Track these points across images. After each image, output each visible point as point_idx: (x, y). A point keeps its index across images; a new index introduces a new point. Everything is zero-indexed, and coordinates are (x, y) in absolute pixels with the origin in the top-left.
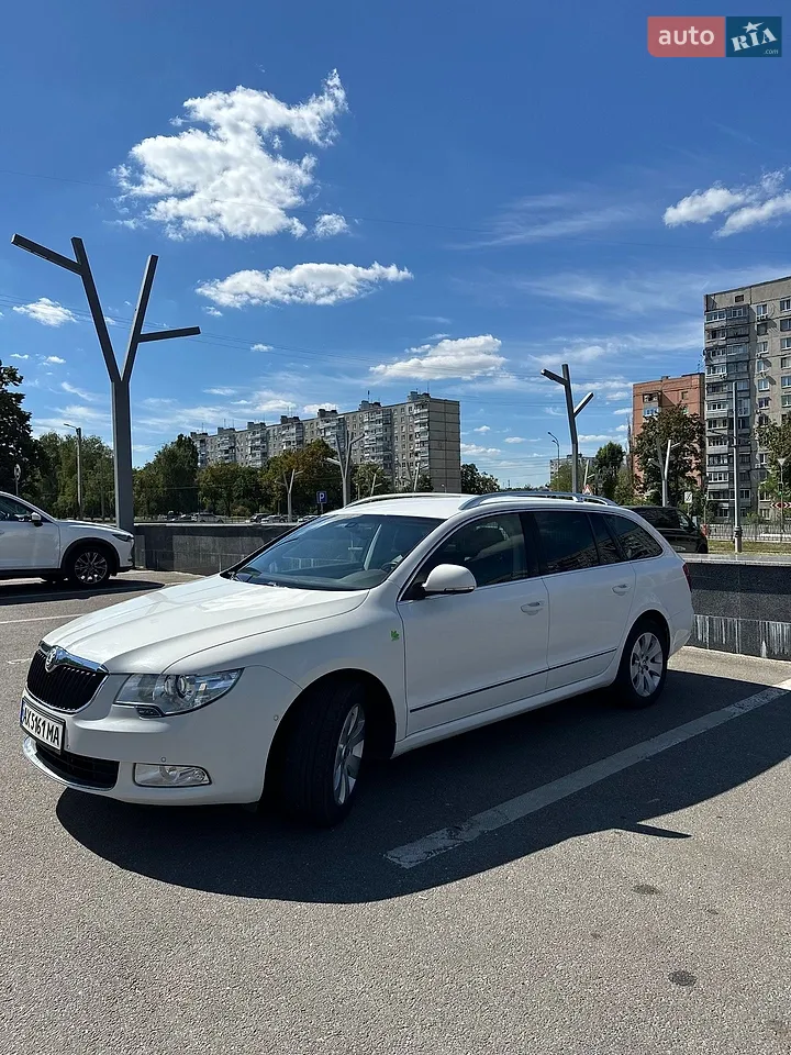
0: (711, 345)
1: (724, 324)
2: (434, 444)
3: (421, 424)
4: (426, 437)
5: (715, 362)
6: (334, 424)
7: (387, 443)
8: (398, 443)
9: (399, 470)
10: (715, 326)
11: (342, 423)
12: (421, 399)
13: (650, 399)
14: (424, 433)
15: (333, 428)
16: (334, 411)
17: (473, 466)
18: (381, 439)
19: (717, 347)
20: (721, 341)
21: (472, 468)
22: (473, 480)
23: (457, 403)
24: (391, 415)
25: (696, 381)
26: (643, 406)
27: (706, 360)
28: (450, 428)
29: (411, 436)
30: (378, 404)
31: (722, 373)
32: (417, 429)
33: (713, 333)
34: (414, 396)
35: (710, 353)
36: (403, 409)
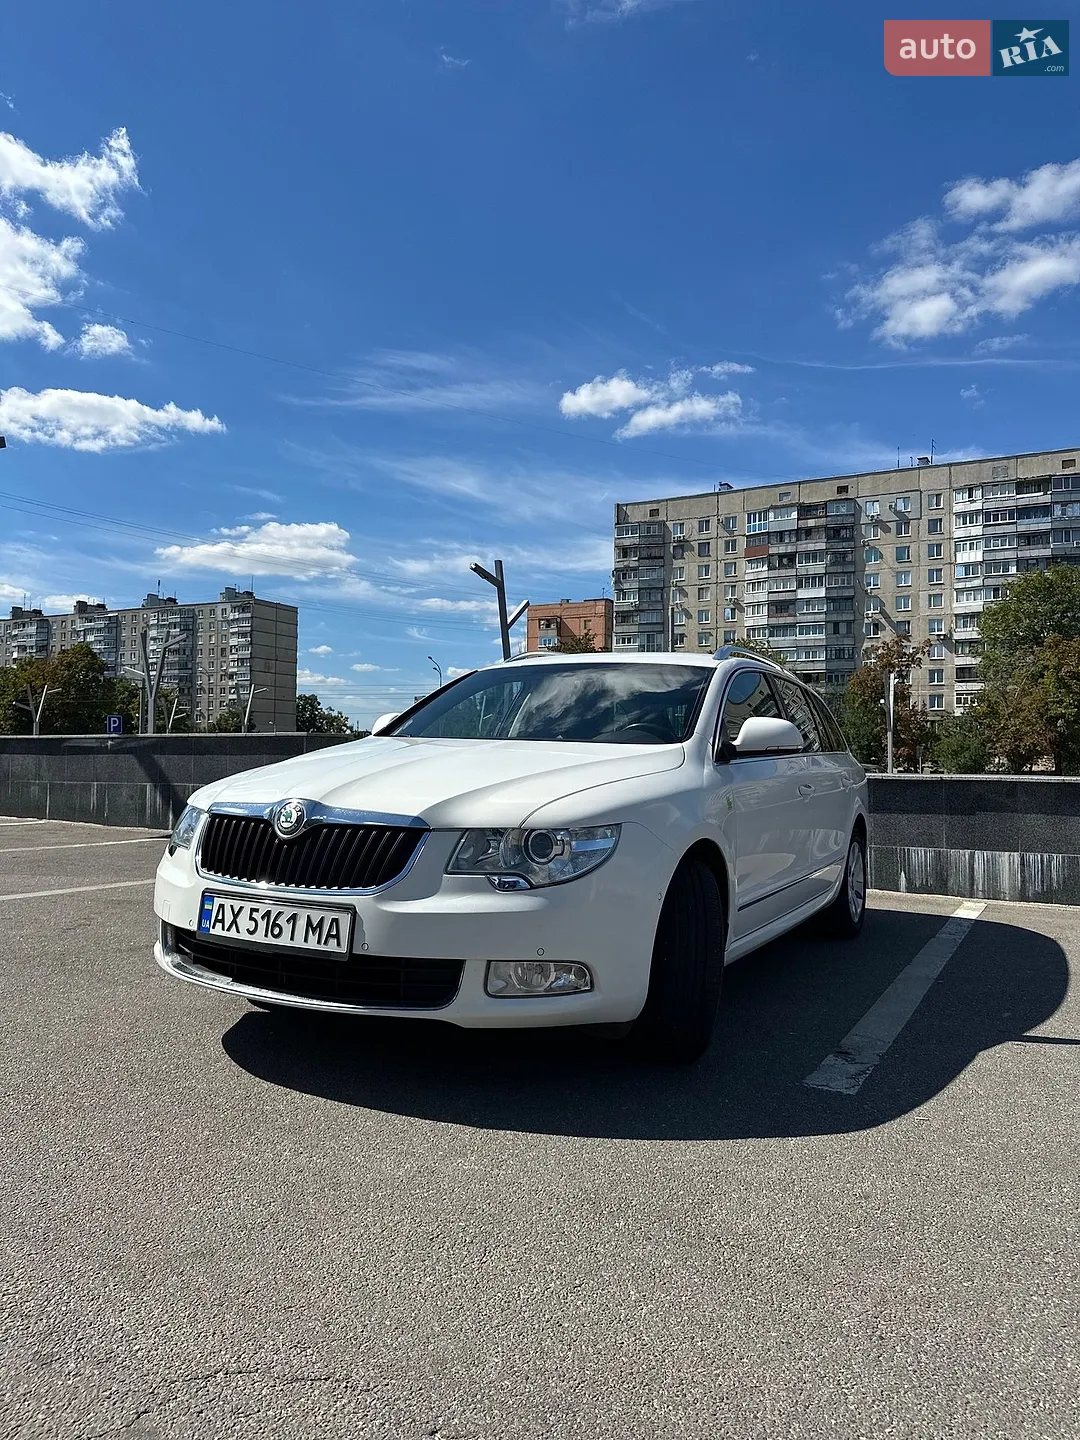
0: (621, 565)
1: (637, 541)
2: (259, 665)
3: (243, 635)
4: (247, 653)
5: (626, 586)
6: (101, 624)
7: (187, 658)
8: (202, 659)
9: (203, 697)
10: (627, 542)
11: (114, 624)
12: (241, 599)
13: (548, 626)
14: (244, 647)
15: (99, 630)
16: (102, 606)
17: (313, 698)
18: (176, 651)
19: (627, 568)
20: (633, 561)
21: (312, 701)
22: (313, 717)
23: (294, 610)
24: (194, 618)
25: (601, 608)
26: (540, 633)
27: (615, 583)
28: (283, 642)
29: (223, 650)
30: (174, 601)
31: (633, 600)
32: (234, 641)
33: (624, 552)
34: (231, 594)
35: (620, 574)
36: (213, 611)
